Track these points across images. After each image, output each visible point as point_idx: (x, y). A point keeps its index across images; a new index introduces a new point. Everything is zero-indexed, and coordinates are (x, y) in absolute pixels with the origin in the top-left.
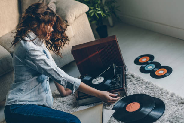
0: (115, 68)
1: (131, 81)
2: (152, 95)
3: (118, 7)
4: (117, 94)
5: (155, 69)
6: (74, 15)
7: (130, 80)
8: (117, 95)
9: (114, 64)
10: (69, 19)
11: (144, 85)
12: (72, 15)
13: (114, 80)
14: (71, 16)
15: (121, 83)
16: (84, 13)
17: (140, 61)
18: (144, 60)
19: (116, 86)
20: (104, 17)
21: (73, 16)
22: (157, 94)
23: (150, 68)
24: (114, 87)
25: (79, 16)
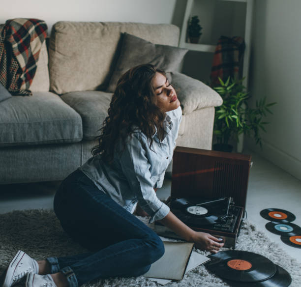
0: (230, 204)
1: (247, 234)
2: (275, 262)
3: (265, 123)
4: (221, 238)
5: (292, 234)
6: (198, 103)
7: (246, 231)
8: (222, 240)
9: (230, 198)
10: (187, 105)
11: (267, 246)
12: (195, 101)
13: (223, 218)
14: (193, 102)
15: (234, 227)
16: (212, 107)
17: (270, 214)
18: (278, 216)
19: (225, 228)
20: (239, 127)
21: (195, 103)
22: (284, 263)
23: (283, 228)
24: (221, 227)
25: (204, 108)
